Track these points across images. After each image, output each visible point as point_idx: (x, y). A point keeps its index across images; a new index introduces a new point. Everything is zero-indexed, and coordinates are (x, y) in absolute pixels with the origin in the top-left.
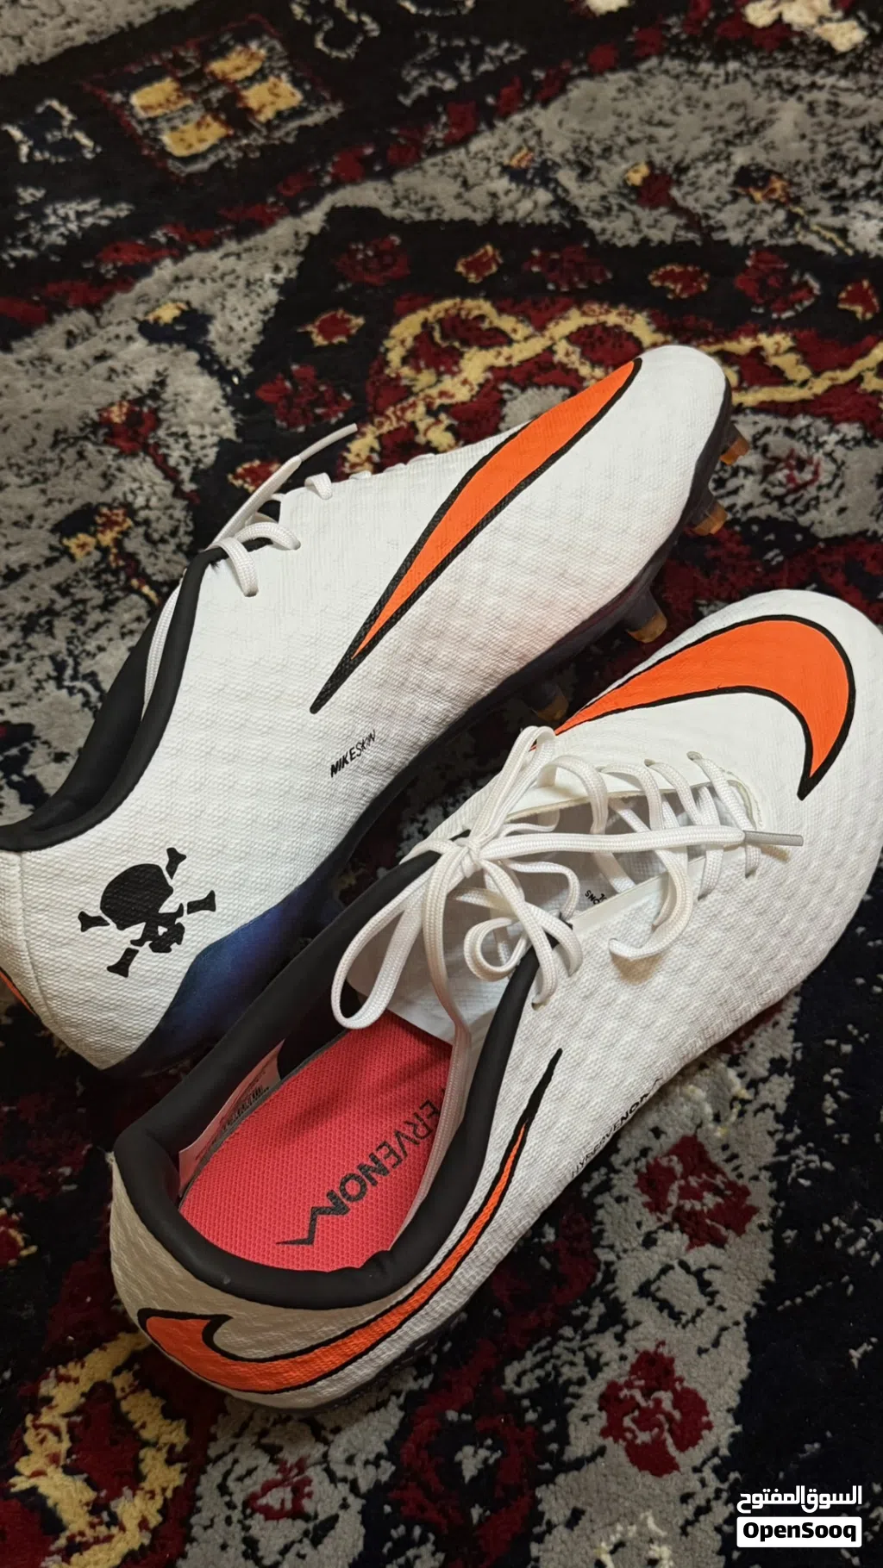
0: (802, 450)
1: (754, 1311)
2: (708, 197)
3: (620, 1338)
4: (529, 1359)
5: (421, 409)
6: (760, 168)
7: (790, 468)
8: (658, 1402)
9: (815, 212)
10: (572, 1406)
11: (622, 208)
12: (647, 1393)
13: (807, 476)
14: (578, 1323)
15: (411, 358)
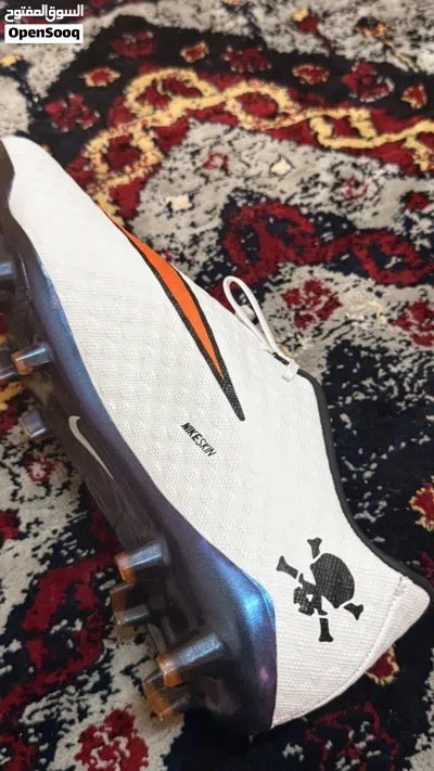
0: (359, 176)
2: (338, 31)
3: (104, 699)
4: (44, 702)
5: (139, 126)
6: (373, 19)
7: (350, 186)
8: (117, 743)
9: (399, 46)
10: (62, 737)
11: (286, 32)
12: (111, 737)
13: (360, 191)
14: (80, 685)
15: (141, 98)
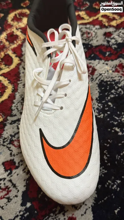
0: (89, 31)
1: (93, 205)
3: (64, 215)
5: (15, 29)
7: (87, 34)
15: (13, 20)
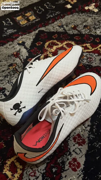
0: (91, 57)
1: (86, 153)
2: (81, 29)
3: (71, 156)
4: (61, 159)
5: (49, 52)
6: (86, 25)
7: (90, 59)
8: (75, 163)
9: (92, 30)
10: (65, 164)
11: (71, 30)
13: (92, 60)
14: (66, 155)
15: (47, 47)
